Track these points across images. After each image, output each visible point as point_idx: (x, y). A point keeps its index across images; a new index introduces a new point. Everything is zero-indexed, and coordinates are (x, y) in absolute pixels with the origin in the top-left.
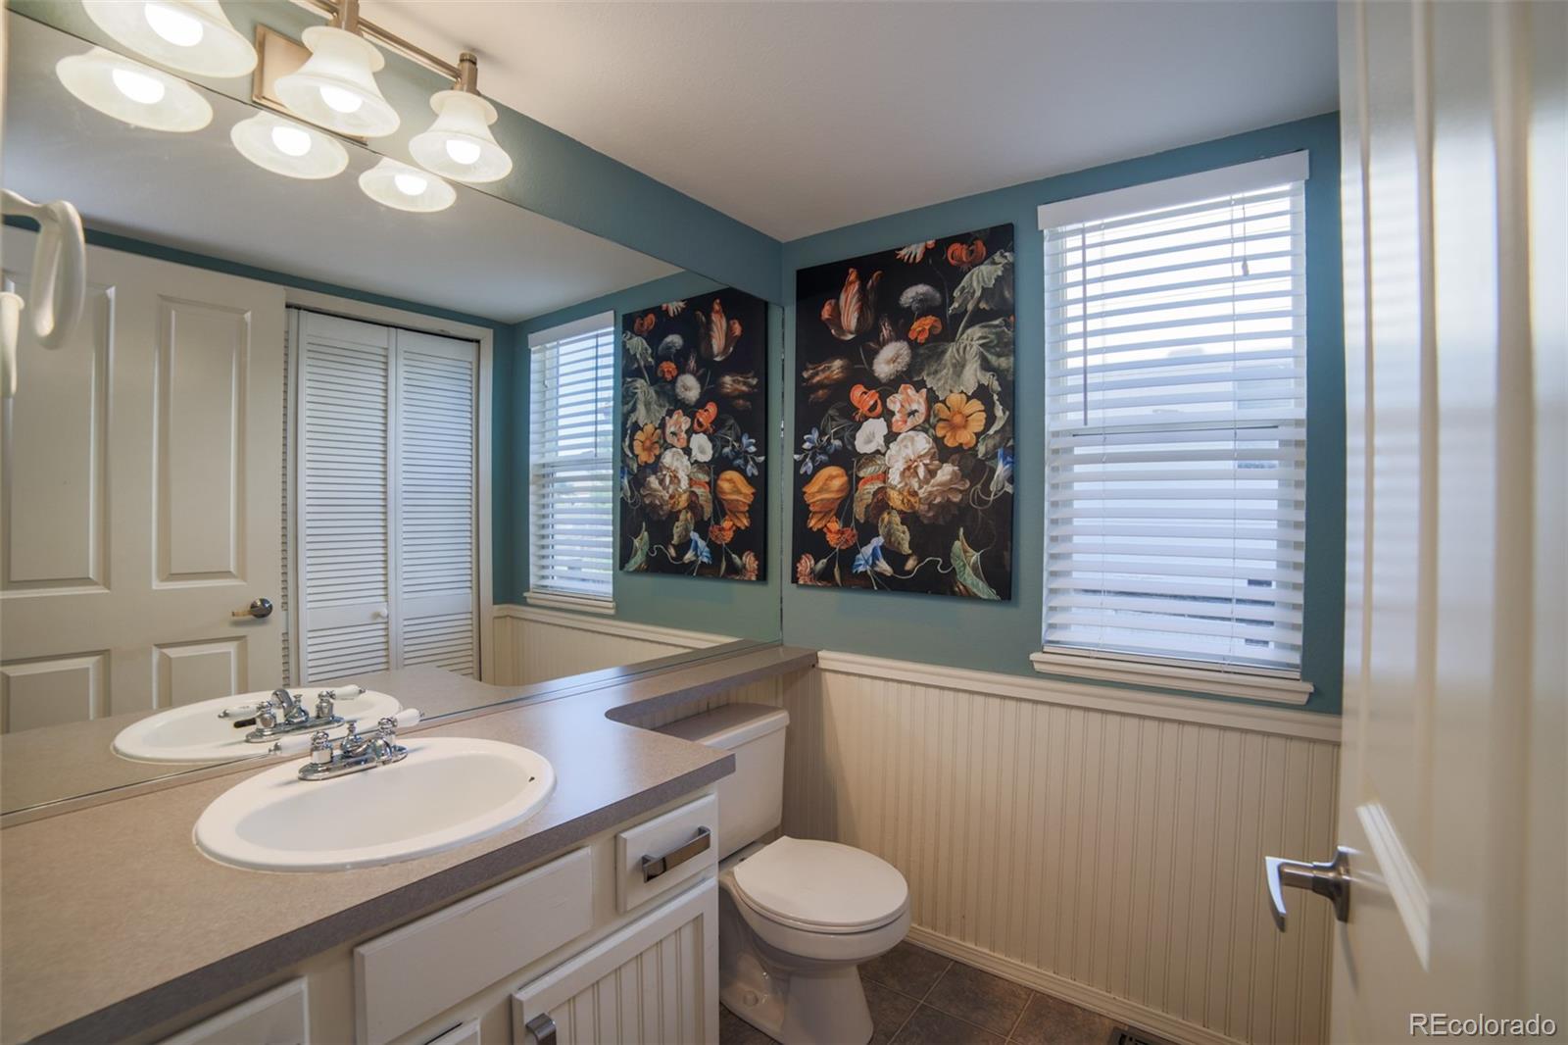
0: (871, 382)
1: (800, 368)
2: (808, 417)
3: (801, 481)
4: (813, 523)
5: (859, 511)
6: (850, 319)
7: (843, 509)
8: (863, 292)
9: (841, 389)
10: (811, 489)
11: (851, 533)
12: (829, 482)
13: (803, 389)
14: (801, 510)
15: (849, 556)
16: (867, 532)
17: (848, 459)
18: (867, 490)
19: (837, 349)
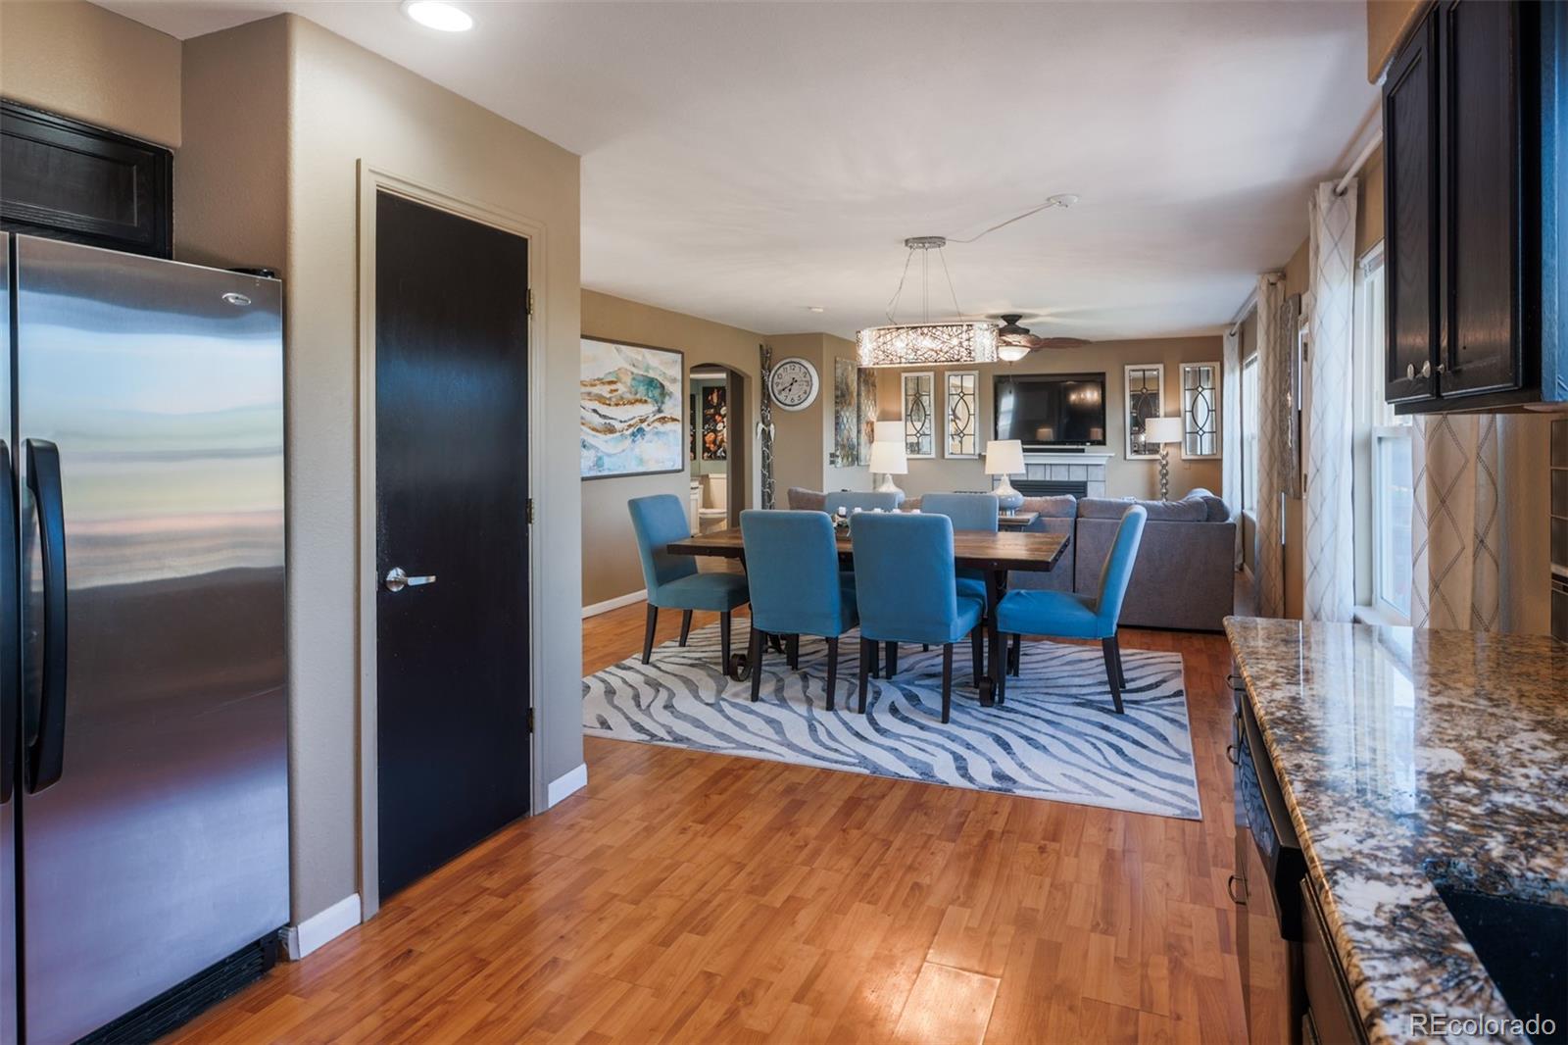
0: (720, 415)
1: (704, 410)
2: (705, 422)
3: (704, 436)
4: (707, 445)
5: (718, 443)
6: (715, 400)
7: (714, 442)
8: (718, 395)
9: (713, 416)
10: (707, 438)
11: (716, 448)
12: (711, 437)
13: (704, 415)
14: (704, 442)
15: (715, 452)
16: (719, 447)
17: (715, 431)
18: (719, 438)
19: (712, 407)
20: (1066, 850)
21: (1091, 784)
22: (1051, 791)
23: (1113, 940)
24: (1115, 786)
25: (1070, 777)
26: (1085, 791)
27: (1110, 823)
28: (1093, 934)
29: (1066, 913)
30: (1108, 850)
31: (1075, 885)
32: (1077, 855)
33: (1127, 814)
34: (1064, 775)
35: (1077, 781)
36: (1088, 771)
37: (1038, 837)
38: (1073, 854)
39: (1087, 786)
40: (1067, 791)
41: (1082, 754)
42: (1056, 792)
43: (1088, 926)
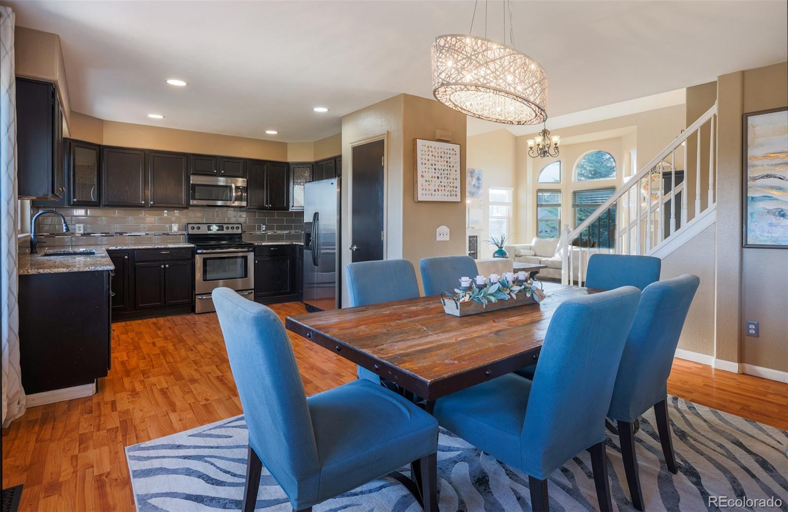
20: (196, 403)
21: (208, 439)
22: (228, 423)
23: (159, 388)
24: (192, 444)
25: (226, 437)
26: (209, 432)
27: (182, 424)
28: (167, 386)
29: (180, 388)
30: (176, 412)
31: (182, 395)
32: (190, 404)
33: (174, 431)
34: (231, 437)
35: (219, 436)
36: (217, 447)
37: (213, 403)
38: (192, 404)
39: (210, 436)
40: (220, 427)
41: (233, 460)
42: (225, 424)
43: (170, 388)
